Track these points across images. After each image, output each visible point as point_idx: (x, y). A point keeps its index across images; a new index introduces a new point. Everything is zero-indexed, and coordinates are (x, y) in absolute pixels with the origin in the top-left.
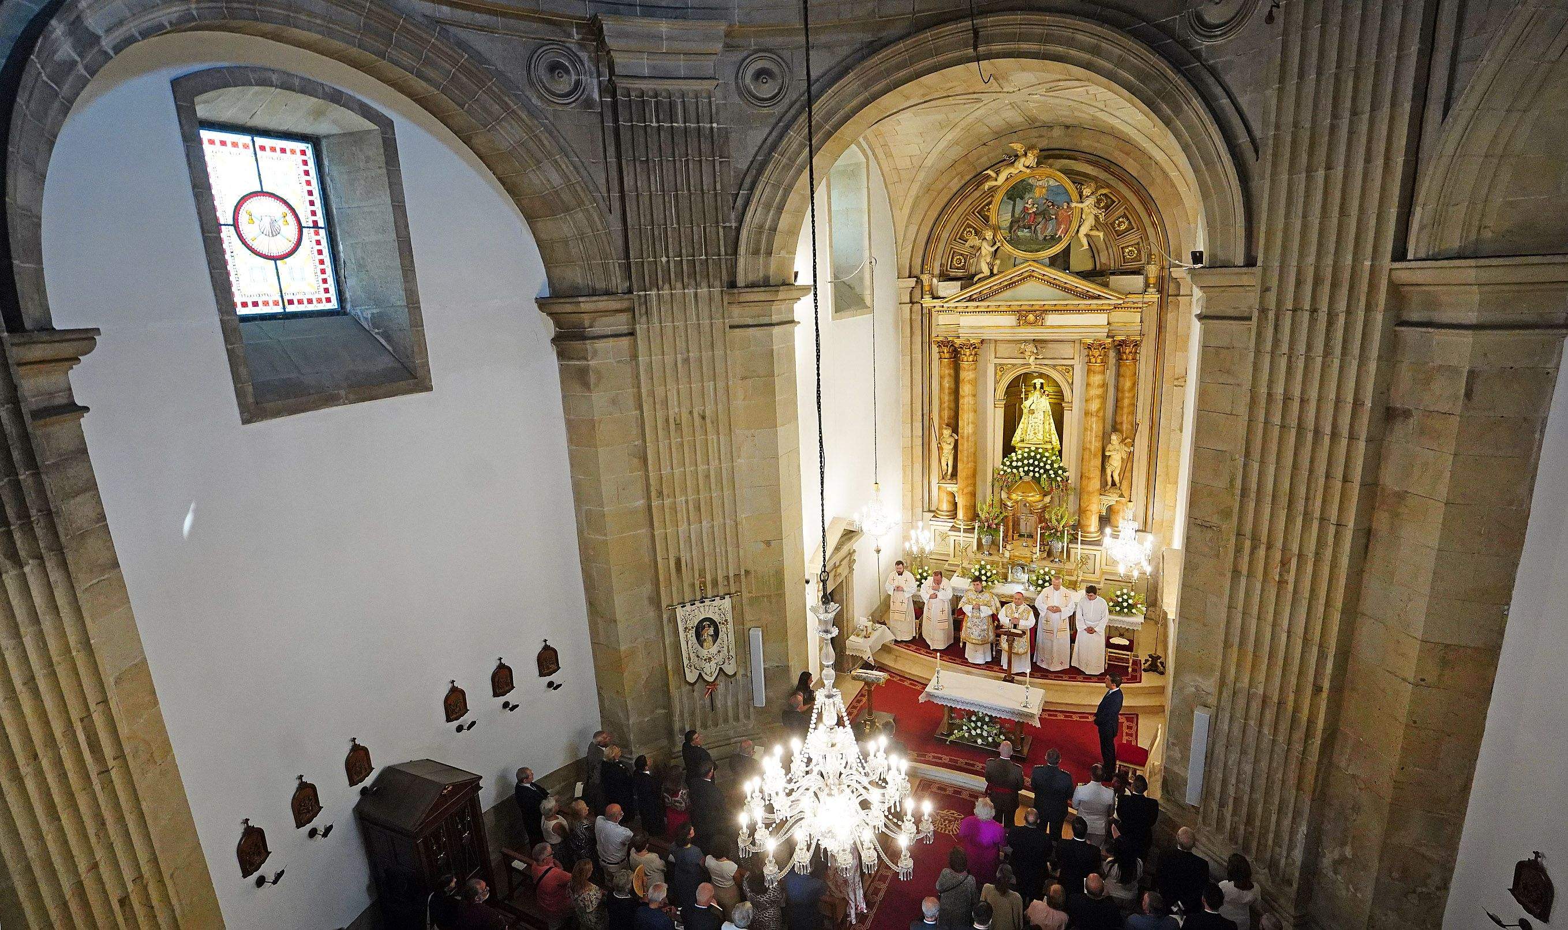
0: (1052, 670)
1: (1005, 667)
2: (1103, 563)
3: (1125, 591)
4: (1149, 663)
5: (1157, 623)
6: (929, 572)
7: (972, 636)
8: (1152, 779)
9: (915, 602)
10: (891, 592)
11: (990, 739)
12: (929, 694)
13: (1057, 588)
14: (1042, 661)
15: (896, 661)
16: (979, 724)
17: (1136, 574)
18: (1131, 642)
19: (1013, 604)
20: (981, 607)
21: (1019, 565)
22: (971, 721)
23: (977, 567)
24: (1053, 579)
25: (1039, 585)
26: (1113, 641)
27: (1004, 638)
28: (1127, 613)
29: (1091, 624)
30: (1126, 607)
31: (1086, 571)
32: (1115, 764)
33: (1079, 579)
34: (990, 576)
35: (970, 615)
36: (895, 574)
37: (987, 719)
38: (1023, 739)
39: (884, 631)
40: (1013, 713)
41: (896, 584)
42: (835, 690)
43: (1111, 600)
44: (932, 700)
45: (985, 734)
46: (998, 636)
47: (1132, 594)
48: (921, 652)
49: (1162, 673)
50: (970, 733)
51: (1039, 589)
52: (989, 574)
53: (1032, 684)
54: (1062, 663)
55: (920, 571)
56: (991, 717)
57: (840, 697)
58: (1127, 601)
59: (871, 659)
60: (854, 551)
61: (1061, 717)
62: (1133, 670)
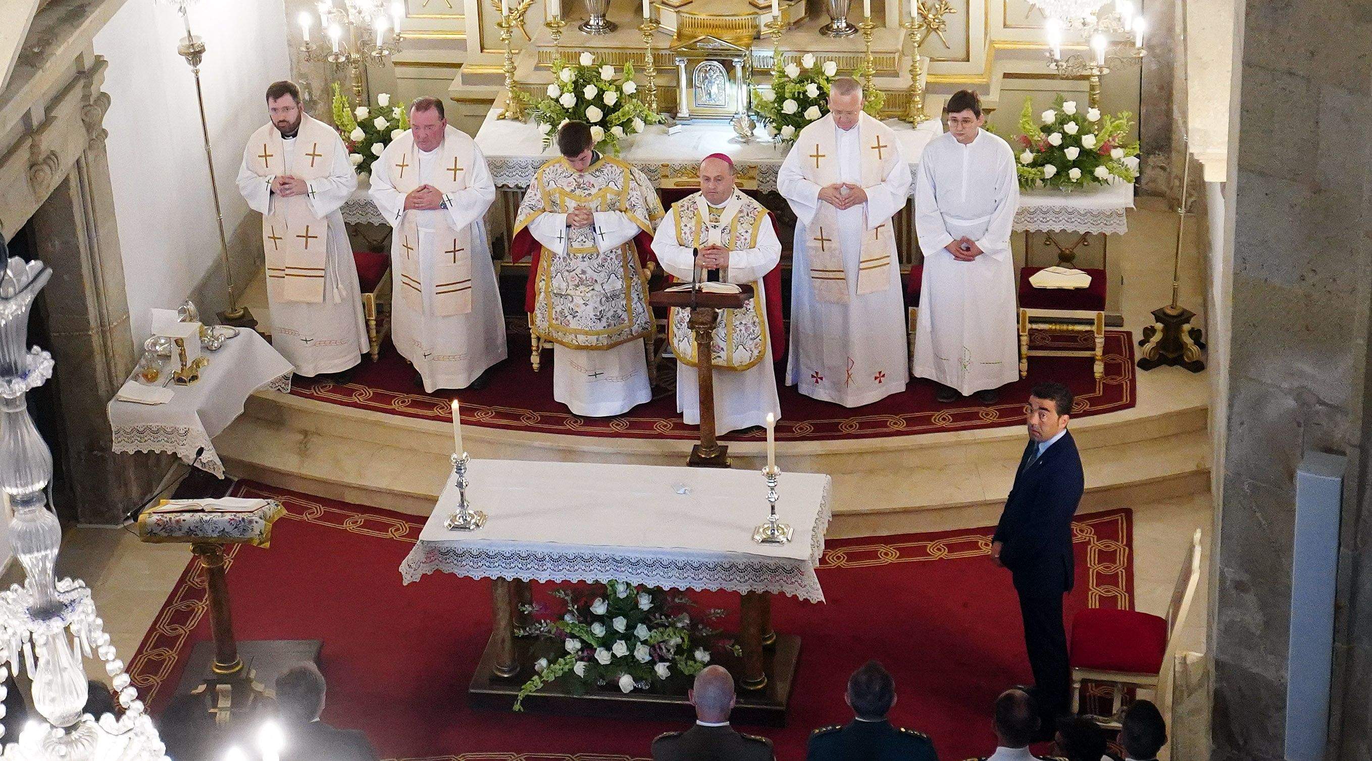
0: (851, 402)
1: (691, 414)
2: (996, 19)
3: (1070, 108)
4: (1157, 338)
5: (1173, 204)
6: (397, 112)
7: (573, 324)
8: (1182, 709)
9: (354, 231)
10: (260, 203)
11: (661, 670)
12: (435, 551)
13: (847, 123)
14: (817, 378)
15: (303, 450)
16: (620, 624)
17: (1100, 46)
18: (1098, 276)
19: (699, 199)
20: (600, 219)
21: (711, 55)
22: (588, 618)
23: (567, 75)
24: (832, 91)
25: (784, 119)
26: (1040, 280)
27: (680, 316)
28: (1079, 184)
29: (964, 227)
30: (1075, 164)
31: (942, 53)
32: (1069, 681)
33: (921, 84)
34: (618, 106)
35: (559, 248)
36: (268, 134)
37: (645, 603)
38: (770, 651)
39: (248, 347)
40: (730, 567)
41: (277, 169)
42: (65, 584)
43: (1028, 143)
44: (446, 569)
45: (642, 654)
46: (661, 312)
47: (1093, 114)
48: (395, 406)
49: (1198, 367)
50: (592, 660)
51: (787, 131)
52: (610, 98)
53: (786, 463)
54: (879, 377)
55: (362, 112)
56: (656, 593)
57: (89, 605)
58: (1076, 141)
59: (210, 455)
60: (100, 63)
61: (889, 556)
62: (1110, 369)
